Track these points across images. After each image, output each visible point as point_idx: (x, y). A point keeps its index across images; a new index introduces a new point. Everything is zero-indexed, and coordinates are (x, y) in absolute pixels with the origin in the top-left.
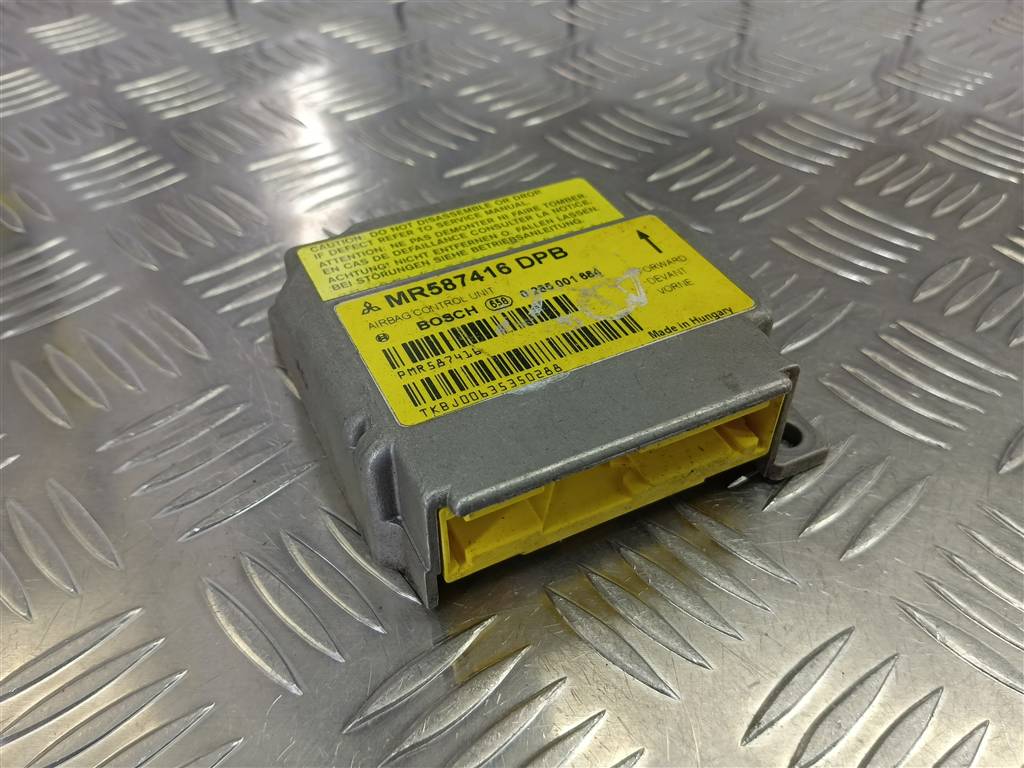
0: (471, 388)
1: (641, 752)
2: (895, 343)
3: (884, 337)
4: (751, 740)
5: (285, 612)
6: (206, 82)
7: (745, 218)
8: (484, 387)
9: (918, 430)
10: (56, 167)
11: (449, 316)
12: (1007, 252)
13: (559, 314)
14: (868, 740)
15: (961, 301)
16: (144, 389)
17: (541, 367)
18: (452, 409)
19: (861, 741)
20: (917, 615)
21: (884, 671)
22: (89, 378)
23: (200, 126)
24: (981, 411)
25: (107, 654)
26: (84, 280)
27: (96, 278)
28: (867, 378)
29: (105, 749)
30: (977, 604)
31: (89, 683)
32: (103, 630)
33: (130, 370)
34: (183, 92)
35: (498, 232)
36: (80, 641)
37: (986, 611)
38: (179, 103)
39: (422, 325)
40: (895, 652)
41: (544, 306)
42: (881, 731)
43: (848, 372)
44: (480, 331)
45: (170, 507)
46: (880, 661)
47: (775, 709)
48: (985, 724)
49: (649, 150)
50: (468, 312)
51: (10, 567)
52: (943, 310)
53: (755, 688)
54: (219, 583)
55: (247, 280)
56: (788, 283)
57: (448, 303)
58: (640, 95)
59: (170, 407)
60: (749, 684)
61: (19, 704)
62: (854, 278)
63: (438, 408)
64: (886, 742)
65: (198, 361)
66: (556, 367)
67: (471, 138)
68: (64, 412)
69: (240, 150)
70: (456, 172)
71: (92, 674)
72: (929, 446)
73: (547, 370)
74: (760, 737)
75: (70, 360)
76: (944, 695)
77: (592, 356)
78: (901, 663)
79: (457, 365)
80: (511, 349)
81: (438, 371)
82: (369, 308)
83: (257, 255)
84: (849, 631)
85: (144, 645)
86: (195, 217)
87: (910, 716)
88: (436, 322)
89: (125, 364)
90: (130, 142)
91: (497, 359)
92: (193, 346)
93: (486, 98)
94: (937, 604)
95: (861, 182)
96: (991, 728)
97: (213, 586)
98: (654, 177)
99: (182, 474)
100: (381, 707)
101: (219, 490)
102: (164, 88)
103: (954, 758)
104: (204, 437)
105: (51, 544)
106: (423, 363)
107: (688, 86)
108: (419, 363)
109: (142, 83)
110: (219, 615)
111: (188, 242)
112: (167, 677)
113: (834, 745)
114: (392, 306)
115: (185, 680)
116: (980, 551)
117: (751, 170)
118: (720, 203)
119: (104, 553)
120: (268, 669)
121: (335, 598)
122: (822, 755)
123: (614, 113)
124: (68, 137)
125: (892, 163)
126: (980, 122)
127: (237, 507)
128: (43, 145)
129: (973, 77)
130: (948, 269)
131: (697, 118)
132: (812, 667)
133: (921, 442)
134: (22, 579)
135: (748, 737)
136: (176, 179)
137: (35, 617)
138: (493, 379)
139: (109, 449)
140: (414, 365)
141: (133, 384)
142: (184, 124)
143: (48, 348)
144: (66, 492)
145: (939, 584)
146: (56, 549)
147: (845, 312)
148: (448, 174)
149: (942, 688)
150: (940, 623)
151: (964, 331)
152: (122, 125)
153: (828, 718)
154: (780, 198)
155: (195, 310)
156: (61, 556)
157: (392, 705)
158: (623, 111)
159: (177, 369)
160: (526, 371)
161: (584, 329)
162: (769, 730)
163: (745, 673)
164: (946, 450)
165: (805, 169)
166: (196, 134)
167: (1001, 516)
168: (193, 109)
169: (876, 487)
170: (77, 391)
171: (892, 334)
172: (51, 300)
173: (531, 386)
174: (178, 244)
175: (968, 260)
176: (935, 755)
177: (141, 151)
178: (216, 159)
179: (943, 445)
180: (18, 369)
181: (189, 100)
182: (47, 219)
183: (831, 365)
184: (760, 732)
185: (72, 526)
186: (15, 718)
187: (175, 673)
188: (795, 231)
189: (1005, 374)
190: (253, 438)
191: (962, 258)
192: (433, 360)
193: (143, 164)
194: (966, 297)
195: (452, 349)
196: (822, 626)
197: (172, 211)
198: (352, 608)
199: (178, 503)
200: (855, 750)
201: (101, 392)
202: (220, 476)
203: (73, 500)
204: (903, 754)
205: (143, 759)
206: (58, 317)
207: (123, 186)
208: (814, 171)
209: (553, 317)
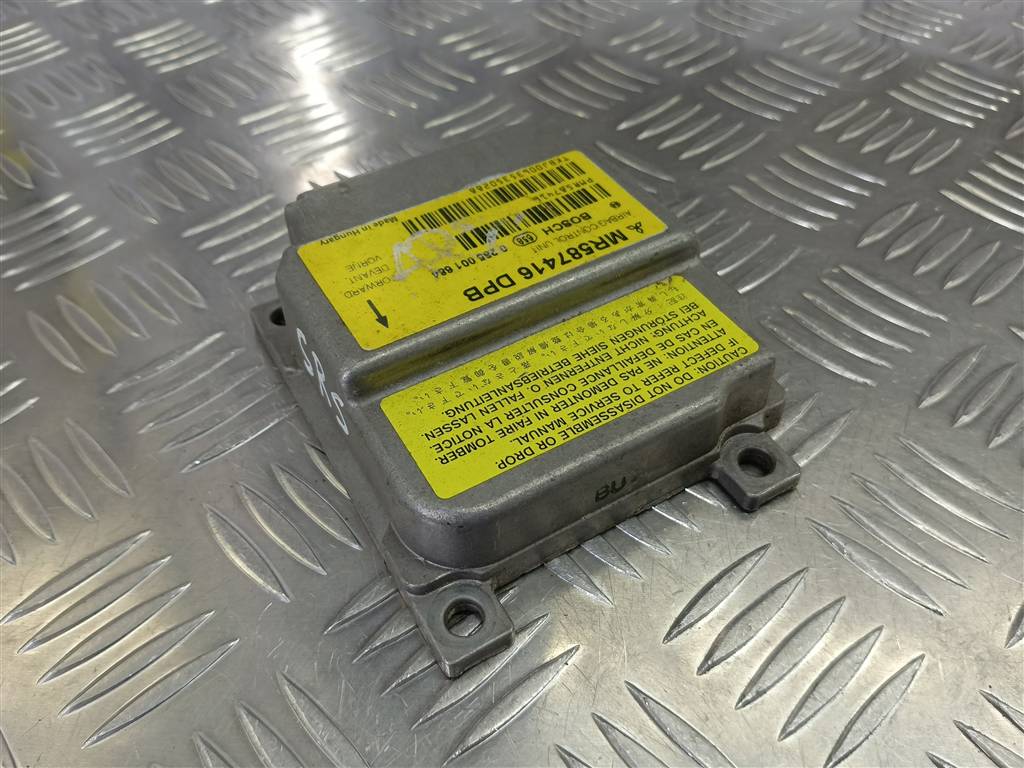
0: (536, 174)
1: (577, 648)
2: (835, 286)
3: (826, 281)
4: (672, 639)
5: (275, 532)
6: (200, 35)
7: (707, 166)
8: (527, 176)
9: (847, 368)
10: (61, 124)
11: (566, 225)
12: (953, 197)
13: (472, 232)
14: (775, 640)
15: (904, 245)
16: (148, 336)
17: (485, 190)
18: (547, 161)
19: (768, 642)
20: (829, 534)
21: (794, 582)
22: (98, 326)
23: (192, 79)
24: (909, 351)
25: (121, 570)
26: (91, 233)
27: (101, 232)
28: (806, 321)
29: (121, 650)
30: (885, 526)
31: (106, 595)
32: (117, 550)
33: (136, 319)
34: (178, 45)
35: (545, 391)
36: (98, 560)
37: (891, 532)
38: (174, 56)
39: (587, 217)
40: (805, 566)
41: (485, 238)
42: (786, 633)
43: (789, 315)
44: (538, 214)
45: (174, 442)
46: (791, 573)
47: (695, 613)
48: (880, 629)
49: (621, 98)
50: (551, 230)
51: (35, 497)
52: (885, 254)
53: (678, 595)
54: (217, 508)
55: (240, 233)
56: (741, 230)
57: (570, 237)
58: (616, 42)
59: (173, 352)
60: (674, 591)
61: (48, 613)
62: (805, 224)
63: (556, 162)
64: (790, 643)
65: (196, 309)
66: (474, 192)
67: (452, 88)
68: (76, 357)
69: (232, 104)
70: (435, 123)
71: (109, 587)
72: (856, 383)
73: (481, 189)
74: (680, 637)
75: (81, 310)
76: (846, 604)
77: (446, 201)
78: (809, 576)
79: (550, 189)
80: (510, 202)
81: (564, 184)
82: (637, 227)
83: (248, 208)
84: (765, 547)
85: (153, 562)
86: (191, 171)
87: (814, 621)
88: (576, 220)
89: (131, 313)
90: (129, 97)
91: (520, 194)
92: (191, 296)
93: (466, 47)
94: (847, 525)
95: (821, 128)
96: (884, 632)
97: (212, 511)
98: (623, 126)
99: (184, 413)
100: (357, 611)
101: (217, 427)
102: (160, 41)
103: (850, 658)
104: (203, 379)
105: (70, 476)
106: (576, 189)
107: (663, 31)
108: (580, 189)
109: (139, 37)
110: (218, 536)
111: (185, 197)
112: (173, 589)
113: (744, 644)
114: (618, 231)
115: (189, 591)
116: (892, 478)
117: (716, 117)
118: (682, 153)
119: (116, 484)
120: (260, 581)
121: (319, 522)
122: (734, 652)
123: (589, 60)
124: (72, 93)
125: (853, 108)
126: (944, 65)
127: (232, 442)
128: (48, 102)
129: (944, 18)
130: (894, 214)
131: (669, 64)
132: (729, 577)
133: (849, 380)
134: (45, 507)
135: (669, 637)
136: (173, 134)
137: (59, 540)
138: (521, 182)
139: (118, 392)
140: (582, 187)
141: (138, 331)
142: (180, 78)
143: (60, 298)
144: (80, 430)
145: (851, 506)
146: (74, 481)
147: (792, 257)
148: (429, 125)
149: (844, 598)
150: (848, 540)
151: (901, 275)
152: (121, 81)
153: (741, 621)
154: (740, 147)
155: (194, 261)
156: (79, 488)
157: (366, 610)
158: (599, 59)
159: (177, 317)
160: (496, 188)
161: (450, 221)
162: (688, 631)
163: (671, 582)
164: (871, 387)
165: (769, 116)
166: (191, 88)
167: (915, 446)
168: (188, 62)
169: (803, 420)
170: (88, 339)
171: (834, 278)
172: (62, 253)
173: (493, 178)
174: (175, 198)
175: (914, 206)
176: (832, 654)
177: (139, 106)
178: (209, 113)
179: (868, 382)
180: (34, 319)
181: (183, 53)
182: (54, 175)
183: (773, 308)
184: (680, 633)
185: (87, 460)
186: (44, 625)
187: (180, 586)
188: (753, 178)
189: (935, 315)
190: (247, 380)
191: (909, 203)
192: (569, 192)
193: (141, 119)
194: (908, 242)
195: (558, 200)
196: (741, 543)
197: (169, 165)
198: (333, 528)
199: (181, 439)
200: (762, 649)
201: (109, 340)
202: (216, 416)
203: (89, 437)
204: (804, 654)
205: (154, 658)
206: (68, 269)
207: (123, 142)
208: (777, 118)
209: (477, 230)
